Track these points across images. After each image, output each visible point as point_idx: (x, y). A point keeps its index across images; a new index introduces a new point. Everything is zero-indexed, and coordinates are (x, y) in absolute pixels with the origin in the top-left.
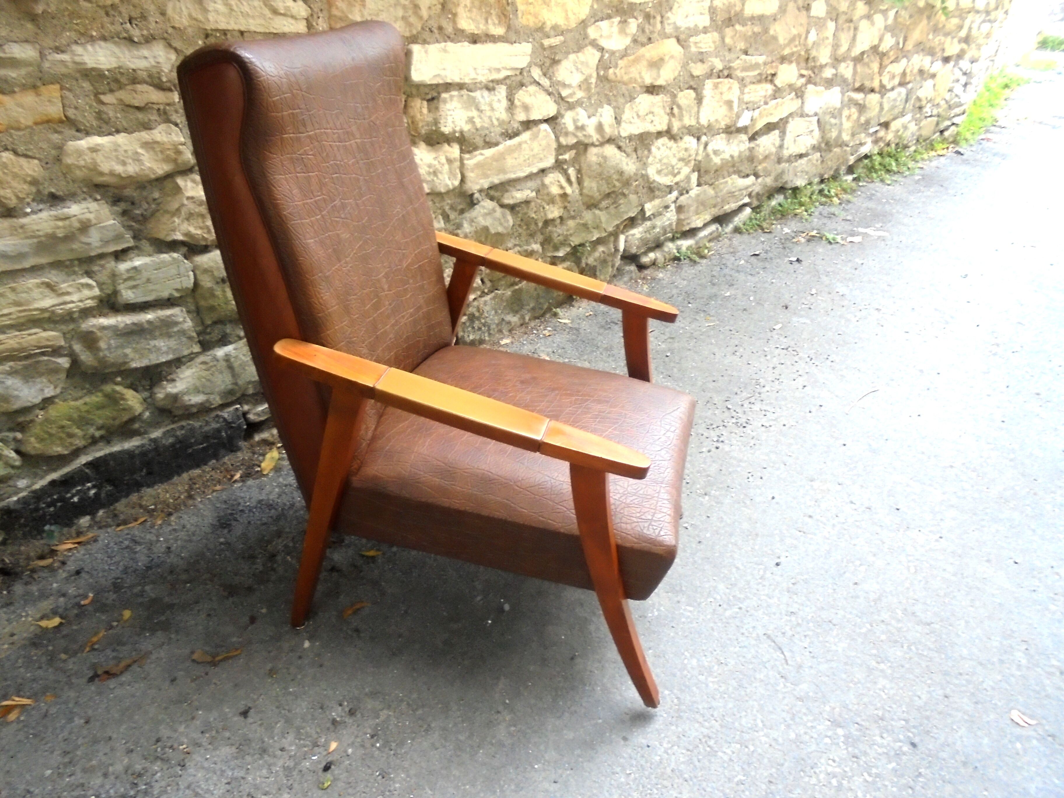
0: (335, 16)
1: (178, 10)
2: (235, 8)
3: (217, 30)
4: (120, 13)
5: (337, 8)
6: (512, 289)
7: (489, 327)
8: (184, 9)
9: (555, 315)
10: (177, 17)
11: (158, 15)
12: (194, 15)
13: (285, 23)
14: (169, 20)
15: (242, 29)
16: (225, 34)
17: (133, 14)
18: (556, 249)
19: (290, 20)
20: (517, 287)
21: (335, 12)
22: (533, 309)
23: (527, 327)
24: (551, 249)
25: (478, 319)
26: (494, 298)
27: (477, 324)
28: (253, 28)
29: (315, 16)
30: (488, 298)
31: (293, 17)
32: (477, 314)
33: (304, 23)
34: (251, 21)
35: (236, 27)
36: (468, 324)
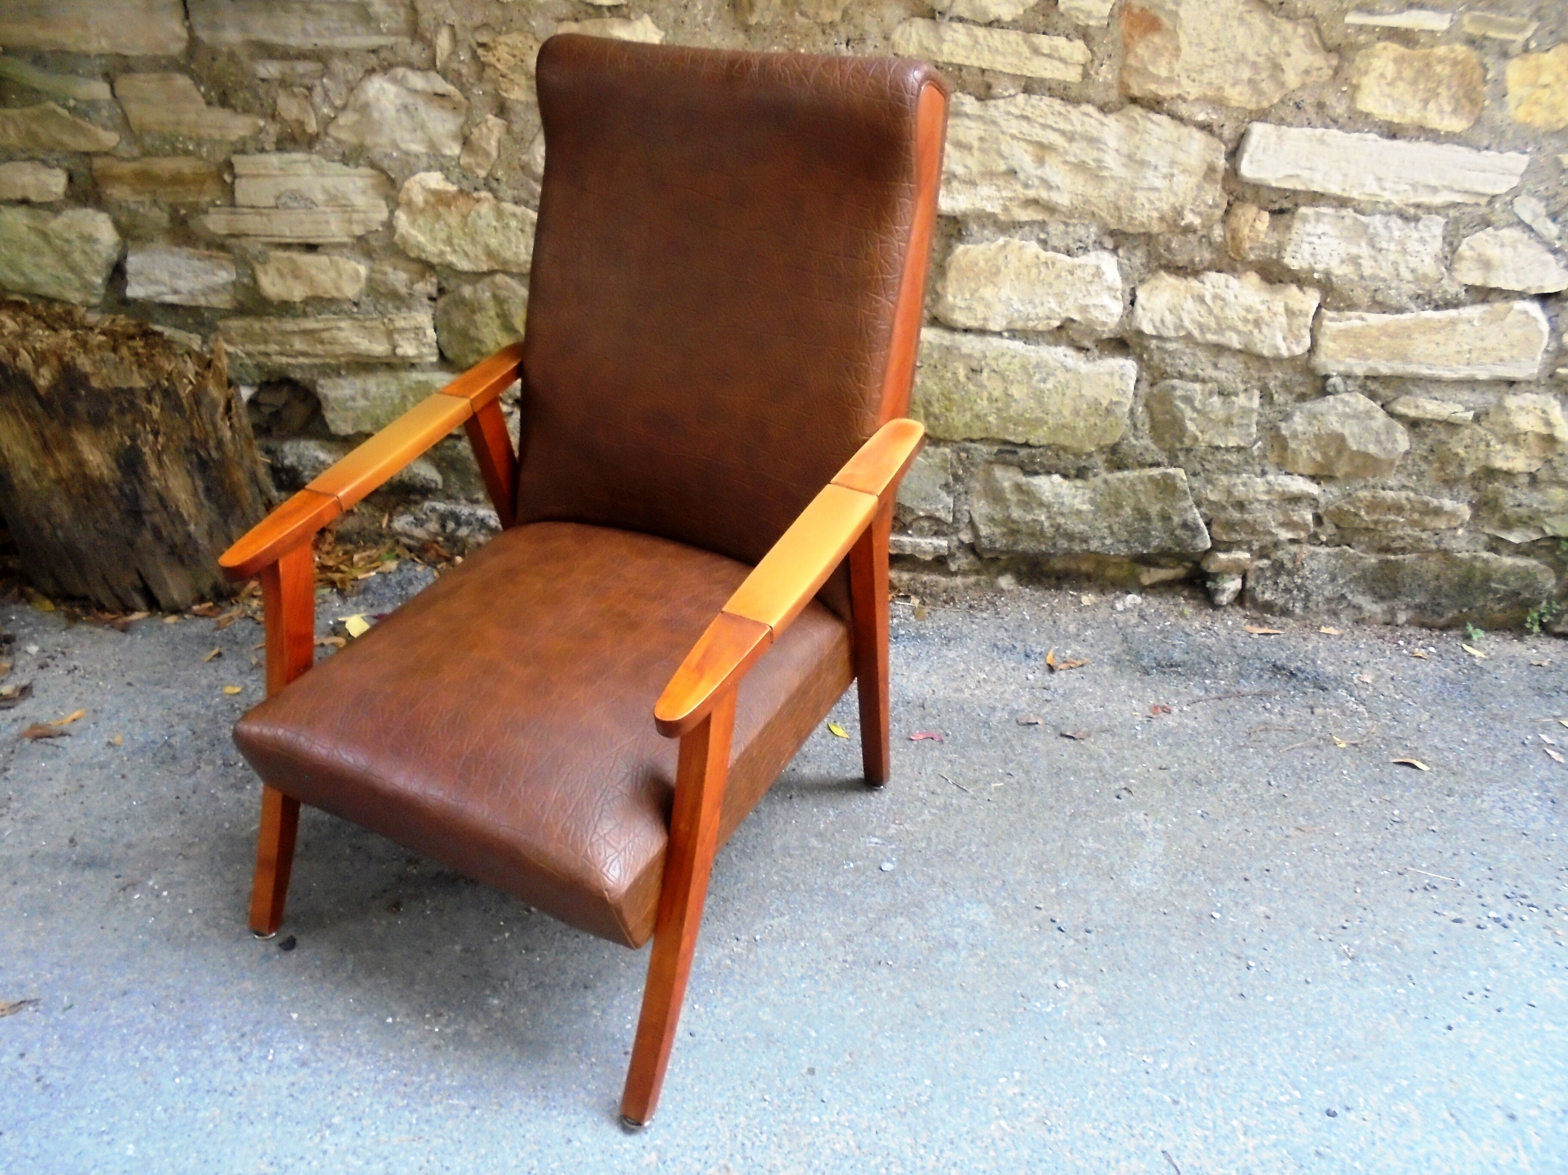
0: (1131, 66)
1: (906, 36)
2: (981, 40)
3: (950, 64)
4: (838, 32)
5: (1136, 56)
6: (1383, 556)
7: (1308, 596)
8: (914, 35)
9: (1467, 638)
10: (903, 43)
11: (880, 39)
12: (926, 42)
13: (1048, 66)
14: (893, 47)
15: (984, 66)
16: (960, 70)
17: (852, 36)
18: (1507, 524)
19: (1057, 63)
20: (1392, 557)
21: (1132, 61)
22: (1421, 608)
23: (1392, 631)
24: (1495, 521)
25: (1290, 574)
26: (1337, 556)
27: (1283, 580)
28: (999, 67)
29: (1097, 63)
30: (1323, 550)
31: (1062, 60)
32: (1289, 565)
33: (1079, 69)
34: (999, 58)
35: (976, 64)
36: (1268, 574)
